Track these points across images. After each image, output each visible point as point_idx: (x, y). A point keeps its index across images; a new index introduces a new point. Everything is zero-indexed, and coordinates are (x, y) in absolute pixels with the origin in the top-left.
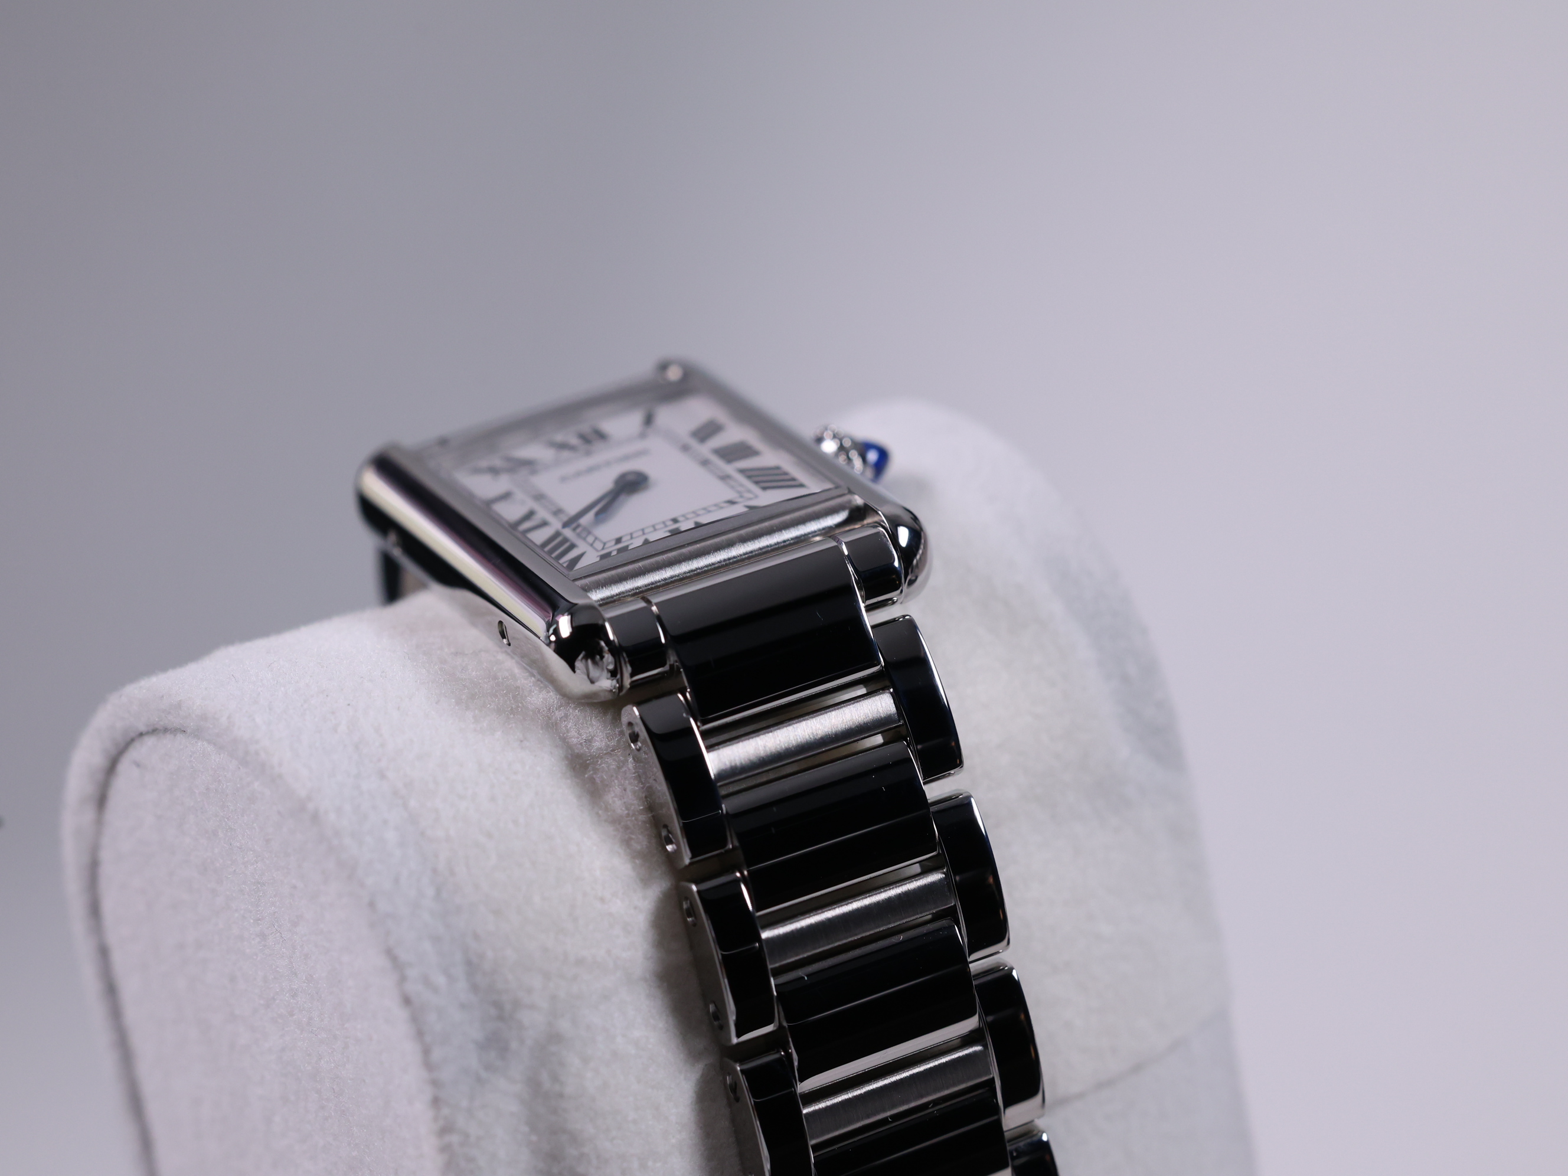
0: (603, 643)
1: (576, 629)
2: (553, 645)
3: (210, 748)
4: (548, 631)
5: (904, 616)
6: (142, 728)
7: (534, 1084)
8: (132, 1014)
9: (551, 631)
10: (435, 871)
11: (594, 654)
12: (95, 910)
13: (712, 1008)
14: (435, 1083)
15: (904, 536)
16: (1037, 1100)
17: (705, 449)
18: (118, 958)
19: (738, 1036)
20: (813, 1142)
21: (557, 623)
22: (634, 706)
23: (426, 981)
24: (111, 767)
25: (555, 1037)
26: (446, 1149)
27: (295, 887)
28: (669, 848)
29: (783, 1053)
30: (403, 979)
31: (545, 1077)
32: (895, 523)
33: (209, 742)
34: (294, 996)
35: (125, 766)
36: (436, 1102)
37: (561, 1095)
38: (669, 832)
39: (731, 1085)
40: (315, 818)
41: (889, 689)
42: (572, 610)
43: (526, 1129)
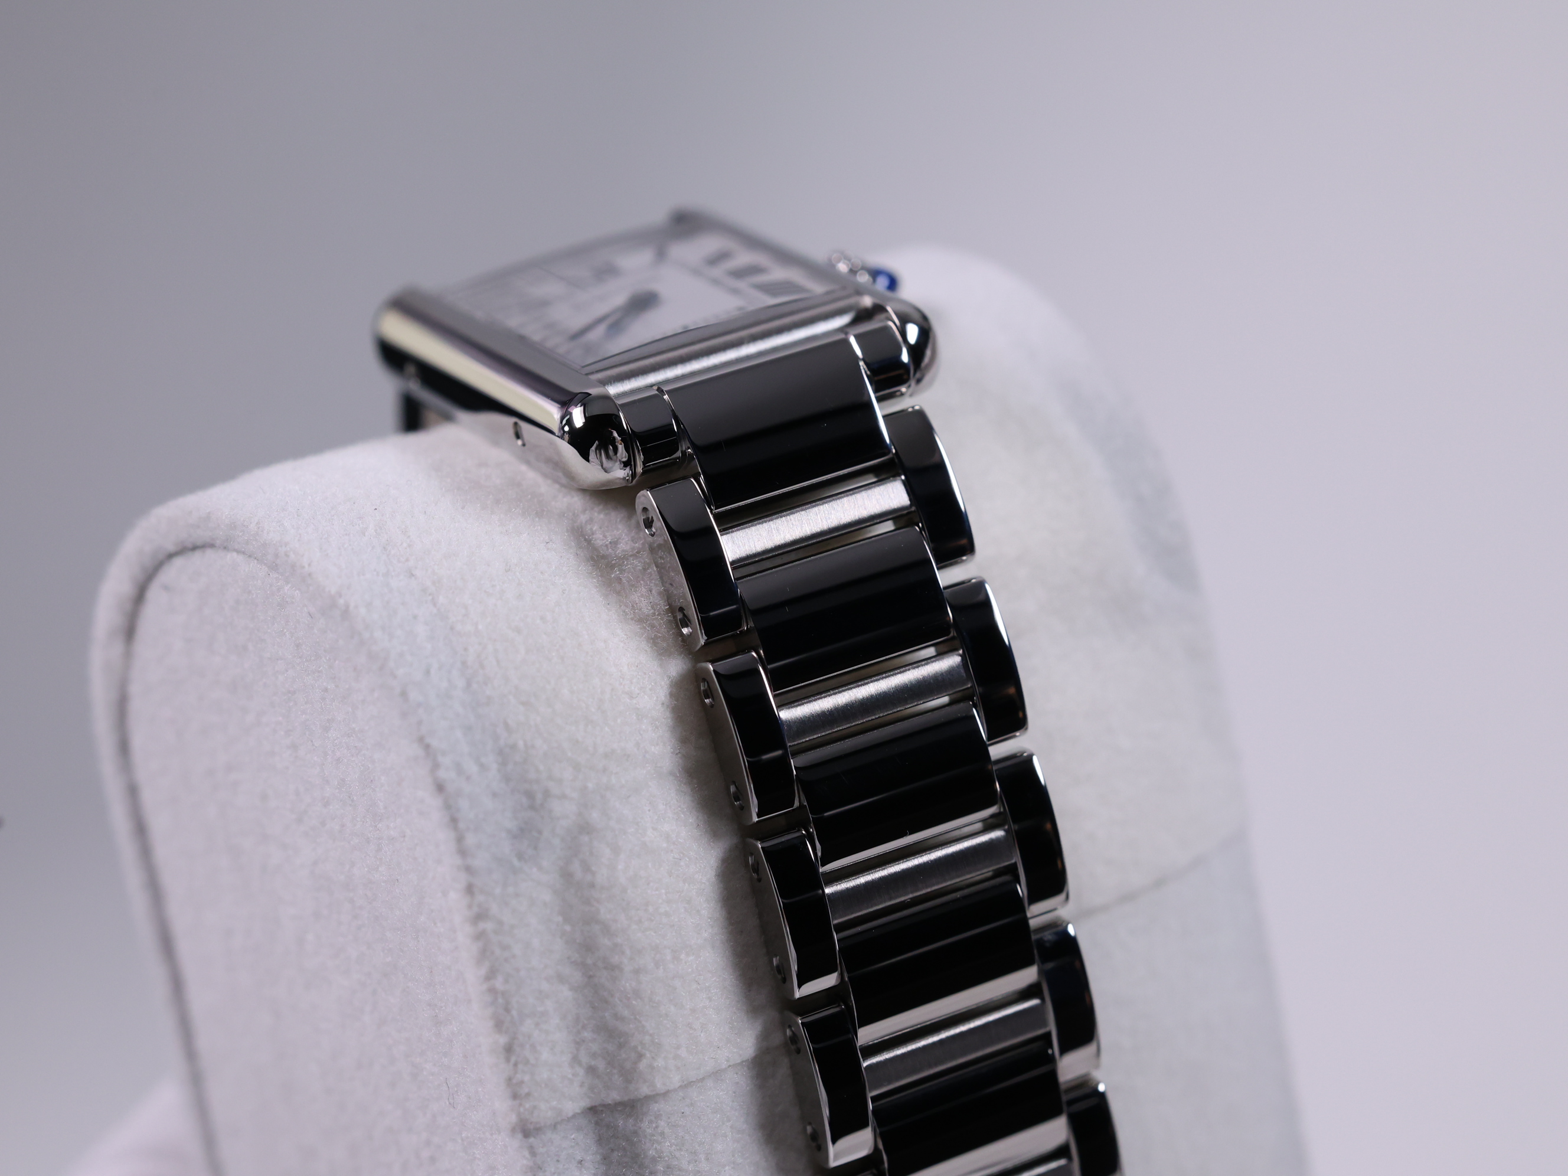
0: (615, 434)
1: (588, 419)
2: (567, 436)
3: (239, 558)
4: (561, 422)
5: (913, 407)
6: (171, 548)
7: (567, 875)
8: (163, 852)
9: (564, 422)
10: (464, 663)
11: (606, 445)
12: (124, 747)
13: (732, 789)
14: (469, 869)
15: (913, 333)
16: (1061, 897)
17: (718, 271)
18: (149, 797)
19: (759, 816)
20: (836, 922)
21: (571, 414)
22: (648, 490)
23: (459, 769)
24: (139, 596)
25: (585, 828)
26: (480, 936)
27: (326, 690)
28: (685, 631)
29: (804, 832)
30: (436, 766)
31: (576, 867)
32: (904, 320)
33: (238, 552)
34: (326, 804)
35: (154, 593)
36: (470, 890)
37: (592, 885)
38: (684, 615)
39: (753, 865)
40: (346, 613)
41: (900, 475)
42: (584, 400)
43: (560, 919)
